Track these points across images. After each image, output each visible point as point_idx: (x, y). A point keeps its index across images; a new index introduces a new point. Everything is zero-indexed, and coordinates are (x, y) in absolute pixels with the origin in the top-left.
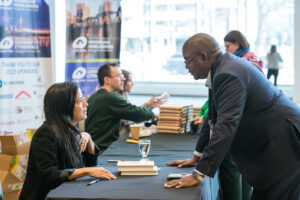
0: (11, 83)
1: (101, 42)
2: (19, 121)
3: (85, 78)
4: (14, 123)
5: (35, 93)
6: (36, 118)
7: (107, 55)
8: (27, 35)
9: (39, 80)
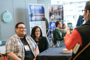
1: (58, 16)
3: (54, 26)
7: (60, 19)
9: (42, 27)
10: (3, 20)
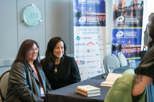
0: (84, 38)
1: (132, 19)
2: (88, 56)
3: (123, 36)
4: (85, 57)
5: (97, 43)
6: (97, 55)
7: (135, 25)
8: (93, 16)
9: (99, 37)
10: (24, 21)
